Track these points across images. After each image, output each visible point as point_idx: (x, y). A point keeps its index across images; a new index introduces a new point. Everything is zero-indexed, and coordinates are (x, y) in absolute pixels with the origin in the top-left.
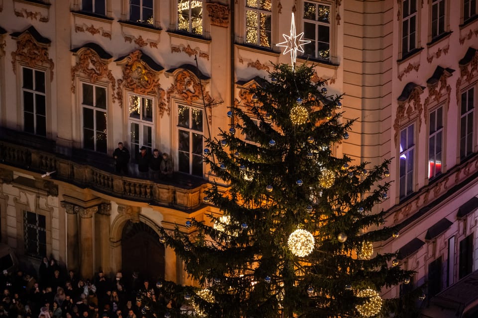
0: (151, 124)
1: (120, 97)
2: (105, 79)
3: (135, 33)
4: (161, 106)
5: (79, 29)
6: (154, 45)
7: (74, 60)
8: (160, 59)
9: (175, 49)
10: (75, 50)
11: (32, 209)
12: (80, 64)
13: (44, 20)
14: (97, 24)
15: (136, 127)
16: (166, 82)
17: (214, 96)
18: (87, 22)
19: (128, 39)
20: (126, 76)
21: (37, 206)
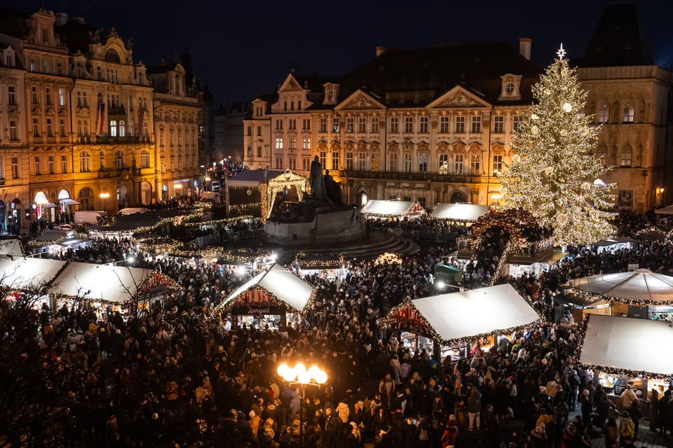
0: (462, 163)
1: (452, 156)
2: (447, 151)
3: (458, 135)
4: (466, 156)
5: (439, 138)
6: (464, 138)
7: (437, 148)
8: (466, 142)
9: (471, 138)
10: (438, 144)
11: (421, 196)
12: (439, 148)
13: (428, 138)
14: (446, 135)
15: (457, 164)
16: (467, 148)
17: (484, 149)
18: (442, 135)
19: (455, 138)
20: (454, 149)
21: (423, 195)
